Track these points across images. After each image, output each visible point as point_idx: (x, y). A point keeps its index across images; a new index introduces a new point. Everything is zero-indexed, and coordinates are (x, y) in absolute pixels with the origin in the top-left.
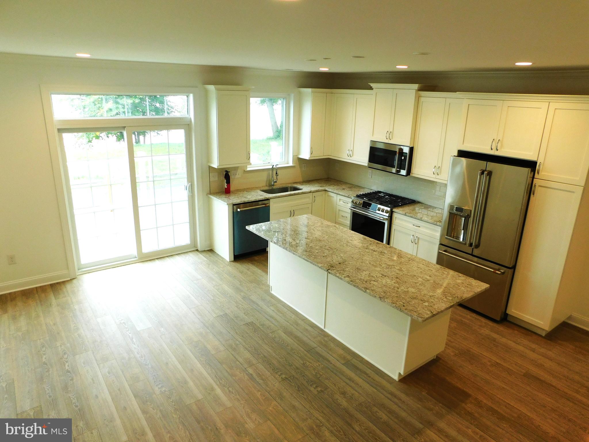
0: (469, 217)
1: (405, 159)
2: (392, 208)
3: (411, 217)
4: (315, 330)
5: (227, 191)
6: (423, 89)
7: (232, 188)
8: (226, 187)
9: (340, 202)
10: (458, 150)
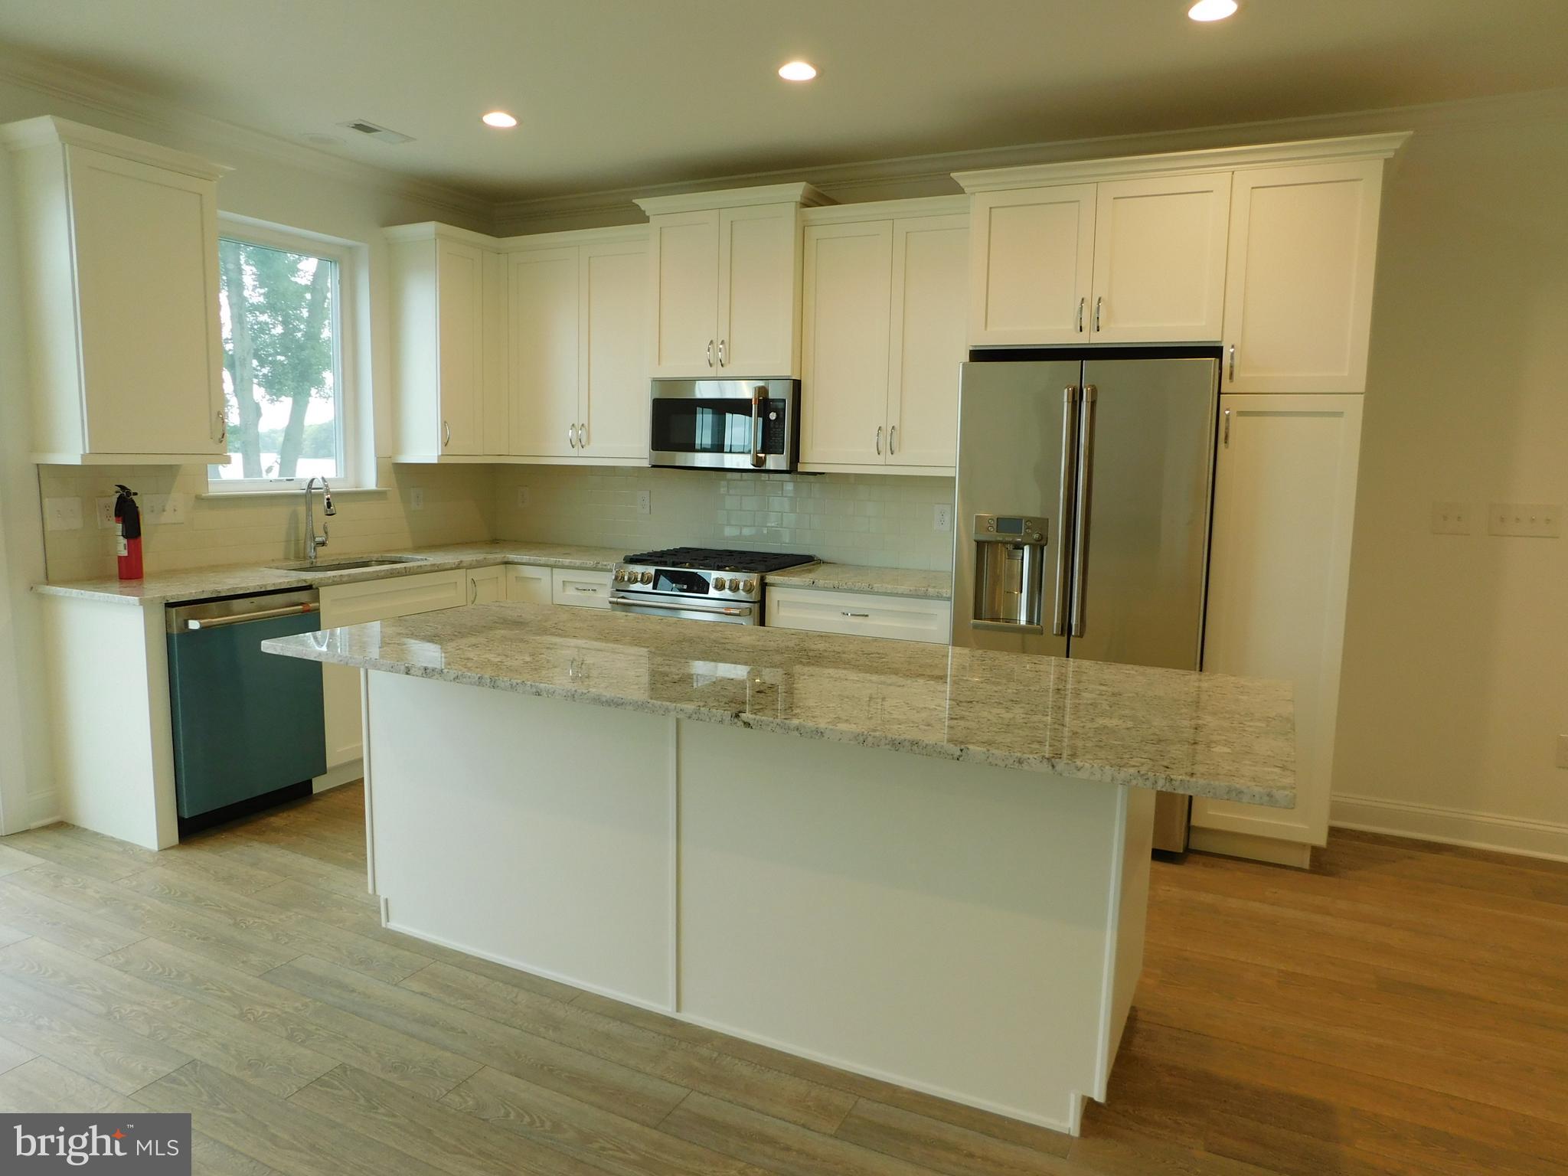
0: (1043, 542)
1: (780, 419)
2: (764, 574)
3: (835, 589)
4: (641, 1028)
5: (130, 572)
6: (818, 199)
7: (149, 563)
8: (125, 553)
9: (564, 590)
10: (971, 351)
